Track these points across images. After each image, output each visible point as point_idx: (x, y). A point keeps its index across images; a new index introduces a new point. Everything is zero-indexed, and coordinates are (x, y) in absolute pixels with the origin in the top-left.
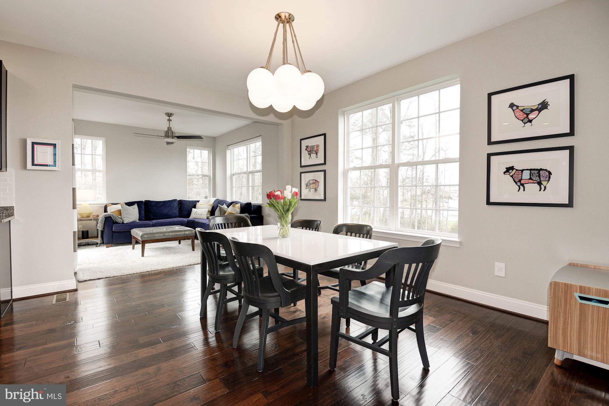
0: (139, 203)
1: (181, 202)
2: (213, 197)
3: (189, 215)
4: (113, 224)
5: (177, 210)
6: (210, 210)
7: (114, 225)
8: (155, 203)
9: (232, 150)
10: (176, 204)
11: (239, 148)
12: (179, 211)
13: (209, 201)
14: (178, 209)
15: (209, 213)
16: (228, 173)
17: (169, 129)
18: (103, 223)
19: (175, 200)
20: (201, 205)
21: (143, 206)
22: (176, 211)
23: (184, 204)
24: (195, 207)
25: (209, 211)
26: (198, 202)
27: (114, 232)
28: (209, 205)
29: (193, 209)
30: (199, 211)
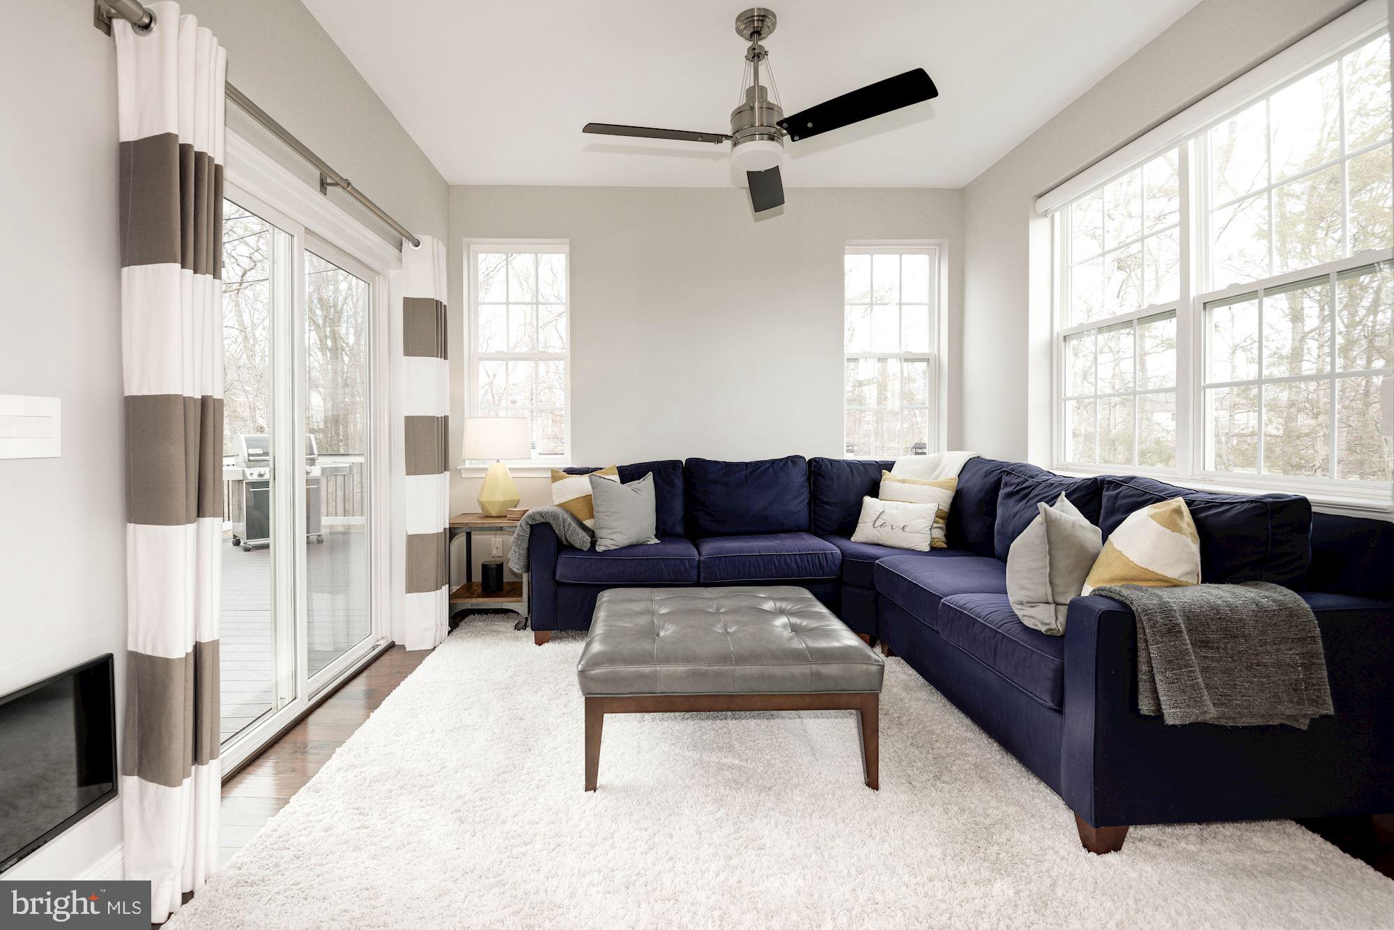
0: (664, 472)
1: (817, 470)
2: (951, 448)
3: (848, 524)
4: (559, 553)
5: (801, 499)
6: (945, 506)
7: (563, 558)
8: (722, 469)
9: (1057, 215)
10: (798, 477)
11: (1147, 167)
12: (809, 504)
13: (937, 466)
14: (805, 496)
15: (942, 524)
16: (1038, 333)
17: (756, 93)
18: (525, 545)
19: (794, 460)
20: (904, 481)
21: (679, 482)
22: (797, 505)
23: (832, 478)
24: (874, 492)
25: (939, 515)
26: (889, 466)
27: (559, 584)
28: (940, 485)
29: (867, 500)
30: (894, 511)
